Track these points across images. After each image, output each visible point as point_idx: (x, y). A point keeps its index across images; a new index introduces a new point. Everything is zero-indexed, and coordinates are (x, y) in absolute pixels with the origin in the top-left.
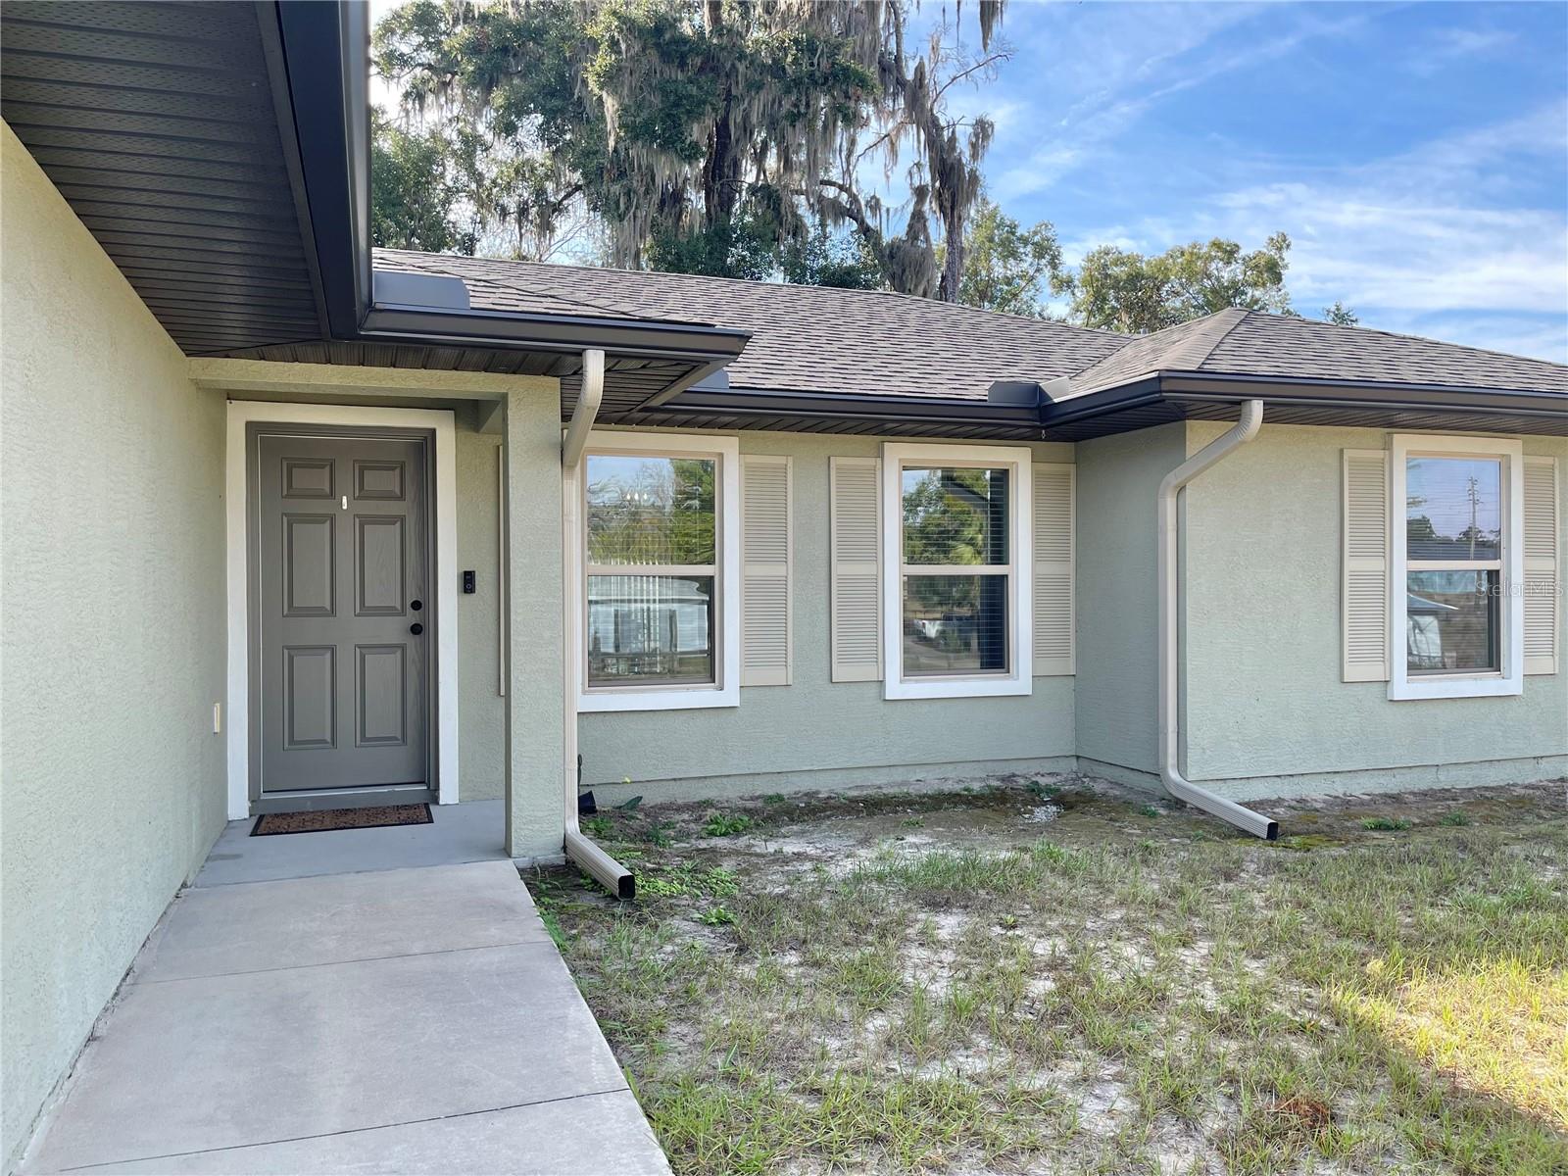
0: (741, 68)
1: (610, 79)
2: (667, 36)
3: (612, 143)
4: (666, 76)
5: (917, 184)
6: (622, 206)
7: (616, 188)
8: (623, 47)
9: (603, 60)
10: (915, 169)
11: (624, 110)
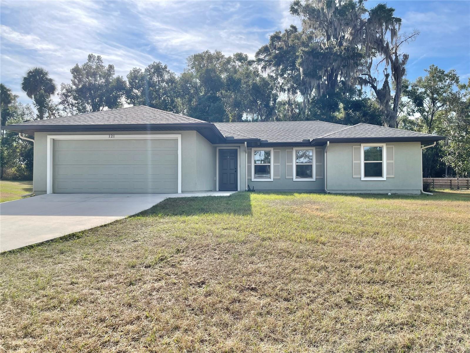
0: (332, 57)
1: (301, 64)
2: (314, 52)
3: (302, 78)
4: (314, 61)
5: (386, 73)
6: (304, 92)
7: (303, 88)
8: (303, 57)
9: (299, 60)
10: (385, 70)
11: (304, 71)
